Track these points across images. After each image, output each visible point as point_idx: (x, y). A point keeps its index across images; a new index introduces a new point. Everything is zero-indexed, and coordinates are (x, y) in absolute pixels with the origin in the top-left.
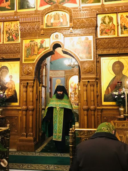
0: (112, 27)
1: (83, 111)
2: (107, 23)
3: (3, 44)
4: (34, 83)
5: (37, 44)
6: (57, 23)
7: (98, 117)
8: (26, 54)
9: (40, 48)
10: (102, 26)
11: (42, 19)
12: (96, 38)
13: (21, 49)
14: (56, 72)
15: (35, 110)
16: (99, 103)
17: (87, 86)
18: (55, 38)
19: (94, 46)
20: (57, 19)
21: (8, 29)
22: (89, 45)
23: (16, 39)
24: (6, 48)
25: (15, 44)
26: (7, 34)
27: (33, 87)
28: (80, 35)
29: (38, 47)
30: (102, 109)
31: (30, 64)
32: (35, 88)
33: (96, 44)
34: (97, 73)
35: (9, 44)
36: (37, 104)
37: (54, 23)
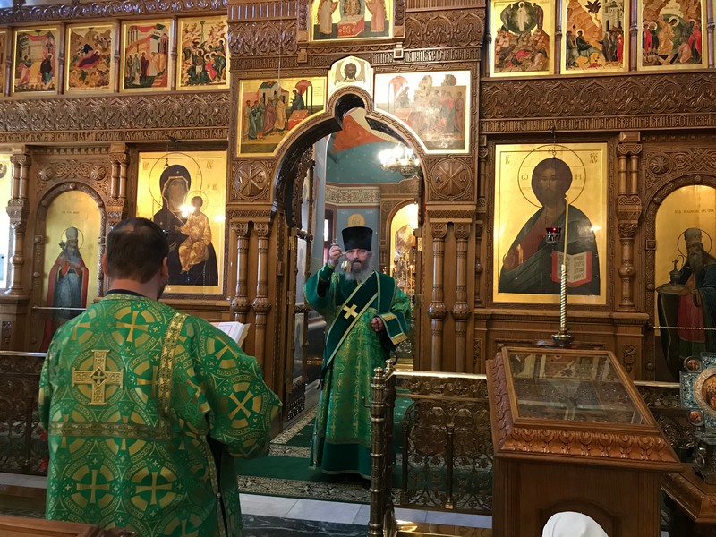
0: (537, 42)
1: (428, 319)
2: (522, 29)
3: (175, 93)
4: (271, 224)
5: (283, 94)
6: (352, 26)
7: (478, 339)
8: (247, 127)
9: (294, 108)
10: (504, 38)
11: (304, 11)
12: (482, 79)
13: (230, 111)
14: (349, 191)
15: (274, 310)
16: (482, 297)
17: (444, 238)
18: (344, 76)
19: (472, 107)
20: (353, 11)
21: (191, 44)
22: (456, 103)
23: (217, 78)
24: (182, 105)
25: (213, 93)
26: (186, 59)
27: (269, 236)
28: (429, 67)
29: (287, 103)
30: (491, 315)
31: (260, 160)
32: (275, 239)
33: (481, 101)
34: (479, 197)
35: (193, 93)
36: (280, 292)
37: (342, 26)
